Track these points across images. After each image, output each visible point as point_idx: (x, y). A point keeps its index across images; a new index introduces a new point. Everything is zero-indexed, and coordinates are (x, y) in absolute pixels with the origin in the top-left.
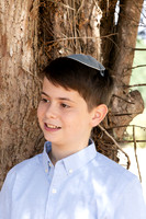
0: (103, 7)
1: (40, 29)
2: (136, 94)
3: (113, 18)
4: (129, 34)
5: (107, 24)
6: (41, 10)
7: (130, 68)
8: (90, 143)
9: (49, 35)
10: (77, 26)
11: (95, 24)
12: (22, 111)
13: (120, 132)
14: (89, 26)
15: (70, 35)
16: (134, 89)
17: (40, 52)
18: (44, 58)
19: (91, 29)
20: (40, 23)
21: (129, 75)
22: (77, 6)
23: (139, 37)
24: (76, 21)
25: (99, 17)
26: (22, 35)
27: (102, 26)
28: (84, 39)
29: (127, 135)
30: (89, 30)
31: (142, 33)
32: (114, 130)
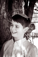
4: (32, 9)
11: (23, 6)
12: (4, 28)
13: (29, 34)
22: (18, 1)
24: (18, 5)
28: (20, 10)
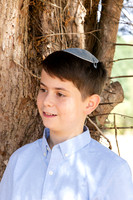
0: (87, 5)
1: (30, 26)
2: (117, 85)
3: (96, 16)
4: (110, 30)
5: (90, 21)
6: (31, 8)
7: (111, 62)
8: (85, 130)
9: (38, 32)
10: (64, 24)
11: (80, 21)
12: (14, 100)
13: (102, 120)
14: (74, 23)
15: (57, 31)
16: (114, 80)
17: (30, 47)
18: (33, 52)
19: (76, 25)
20: (30, 20)
21: (110, 68)
22: (64, 5)
23: (120, 33)
24: (62, 19)
25: (84, 15)
26: (14, 31)
27: (86, 23)
28: (70, 34)
29: (109, 122)
30: (74, 27)
31: (123, 29)
32: (97, 118)
